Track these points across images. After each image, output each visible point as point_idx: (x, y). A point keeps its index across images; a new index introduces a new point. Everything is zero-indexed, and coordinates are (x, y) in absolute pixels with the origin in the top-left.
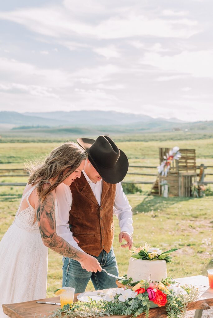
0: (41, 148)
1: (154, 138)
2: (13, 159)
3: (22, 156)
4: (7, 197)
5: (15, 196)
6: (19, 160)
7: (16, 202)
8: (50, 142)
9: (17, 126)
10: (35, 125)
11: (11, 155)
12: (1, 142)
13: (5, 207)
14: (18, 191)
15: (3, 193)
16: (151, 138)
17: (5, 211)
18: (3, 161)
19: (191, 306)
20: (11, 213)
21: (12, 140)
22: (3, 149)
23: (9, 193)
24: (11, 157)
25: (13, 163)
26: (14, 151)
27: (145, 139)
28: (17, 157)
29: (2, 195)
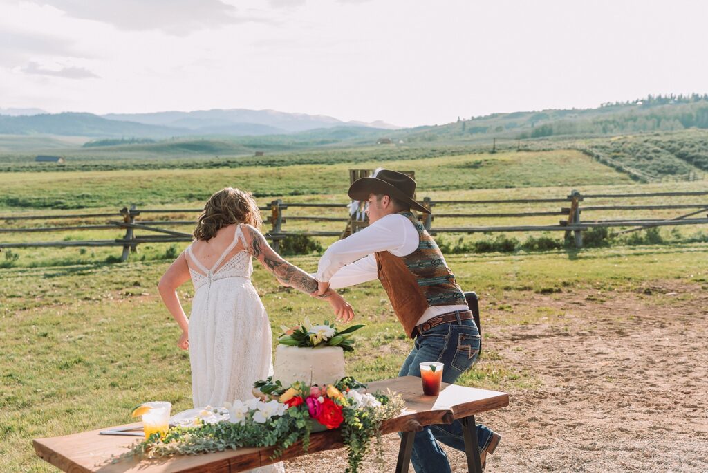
0: (139, 179)
1: (343, 158)
2: (86, 199)
3: (103, 194)
4: (75, 266)
5: (89, 265)
6: (99, 203)
7: (91, 276)
8: (156, 167)
9: (94, 140)
10: (126, 138)
11: (83, 193)
12: (64, 170)
13: (70, 284)
14: (95, 255)
15: (66, 259)
16: (339, 158)
17: (70, 292)
18: (68, 203)
19: (388, 426)
20: (81, 294)
21: (83, 164)
22: (68, 181)
23: (78, 259)
24: (83, 195)
25: (88, 207)
26: (88, 185)
27: (329, 158)
28: (95, 196)
29: (64, 264)
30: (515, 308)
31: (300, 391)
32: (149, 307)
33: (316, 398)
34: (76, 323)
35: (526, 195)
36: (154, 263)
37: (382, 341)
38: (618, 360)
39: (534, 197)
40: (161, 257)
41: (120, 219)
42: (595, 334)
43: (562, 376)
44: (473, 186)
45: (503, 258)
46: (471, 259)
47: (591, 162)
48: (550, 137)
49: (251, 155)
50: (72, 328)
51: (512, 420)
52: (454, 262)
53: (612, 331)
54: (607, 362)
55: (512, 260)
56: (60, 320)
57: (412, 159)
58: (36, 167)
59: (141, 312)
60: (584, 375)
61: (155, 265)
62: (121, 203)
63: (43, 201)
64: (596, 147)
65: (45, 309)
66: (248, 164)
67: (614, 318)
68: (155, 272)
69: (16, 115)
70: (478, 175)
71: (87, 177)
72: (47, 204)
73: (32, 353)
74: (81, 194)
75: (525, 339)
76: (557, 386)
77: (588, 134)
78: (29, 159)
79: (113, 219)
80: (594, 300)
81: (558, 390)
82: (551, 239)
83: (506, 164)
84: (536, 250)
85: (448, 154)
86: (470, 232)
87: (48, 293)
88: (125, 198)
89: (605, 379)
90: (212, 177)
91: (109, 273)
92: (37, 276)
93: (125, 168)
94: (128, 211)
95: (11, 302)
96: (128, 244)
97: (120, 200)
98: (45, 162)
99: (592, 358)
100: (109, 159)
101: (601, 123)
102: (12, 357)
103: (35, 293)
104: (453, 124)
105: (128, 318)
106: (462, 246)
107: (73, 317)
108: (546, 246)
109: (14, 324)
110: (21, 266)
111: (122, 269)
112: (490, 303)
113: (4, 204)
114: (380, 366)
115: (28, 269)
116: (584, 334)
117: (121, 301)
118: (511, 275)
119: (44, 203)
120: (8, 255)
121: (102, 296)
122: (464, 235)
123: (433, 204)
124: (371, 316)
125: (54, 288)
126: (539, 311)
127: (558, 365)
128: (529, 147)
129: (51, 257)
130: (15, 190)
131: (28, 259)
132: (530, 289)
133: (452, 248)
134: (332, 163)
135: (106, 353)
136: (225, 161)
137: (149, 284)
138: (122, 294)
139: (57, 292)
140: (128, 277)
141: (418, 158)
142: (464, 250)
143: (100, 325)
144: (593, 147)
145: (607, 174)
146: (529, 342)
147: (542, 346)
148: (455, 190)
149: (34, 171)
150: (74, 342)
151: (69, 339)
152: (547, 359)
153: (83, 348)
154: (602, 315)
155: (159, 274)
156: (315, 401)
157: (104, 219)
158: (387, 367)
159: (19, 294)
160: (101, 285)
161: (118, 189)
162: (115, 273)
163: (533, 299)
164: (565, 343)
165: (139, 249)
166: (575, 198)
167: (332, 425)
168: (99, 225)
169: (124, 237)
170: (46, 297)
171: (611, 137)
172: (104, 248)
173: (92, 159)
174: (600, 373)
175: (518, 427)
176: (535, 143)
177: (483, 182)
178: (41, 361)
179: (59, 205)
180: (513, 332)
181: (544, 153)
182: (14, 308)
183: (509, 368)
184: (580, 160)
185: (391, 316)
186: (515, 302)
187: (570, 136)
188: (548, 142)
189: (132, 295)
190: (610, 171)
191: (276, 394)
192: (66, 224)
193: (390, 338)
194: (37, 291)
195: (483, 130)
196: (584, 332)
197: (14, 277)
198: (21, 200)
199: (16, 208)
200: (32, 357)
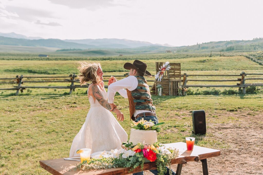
1: (153, 57)
2: (57, 71)
3: (63, 69)
4: (52, 96)
5: (57, 95)
6: (61, 72)
7: (58, 99)
8: (82, 59)
9: (60, 49)
10: (72, 49)
12: (49, 60)
13: (50, 102)
14: (60, 92)
15: (49, 93)
16: (151, 57)
17: (50, 105)
18: (50, 72)
19: (174, 161)
20: (54, 106)
21: (56, 58)
22: (50, 64)
23: (54, 93)
25: (57, 74)
26: (58, 66)
27: (147, 58)
28: (60, 70)
29: (48, 95)
30: (219, 117)
31: (140, 147)
32: (79, 112)
33: (146, 150)
34: (53, 117)
35: (223, 73)
36: (81, 95)
37: (168, 128)
38: (260, 138)
39: (227, 74)
40: (84, 93)
41: (69, 78)
42: (251, 128)
43: (238, 144)
44: (202, 69)
45: (214, 97)
46: (202, 97)
47: (249, 61)
48: (233, 51)
49: (118, 56)
50: (51, 119)
51: (218, 160)
52: (195, 98)
53: (258, 127)
54: (256, 139)
55: (218, 98)
56: (47, 116)
57: (179, 58)
58: (39, 59)
59: (76, 114)
60: (247, 144)
61: (81, 96)
62: (69, 72)
63: (41, 71)
64: (251, 55)
65: (41, 111)
66: (117, 59)
67: (258, 122)
68: (81, 99)
69: (32, 39)
70: (204, 65)
71: (57, 63)
73: (36, 127)
74: (55, 69)
75: (223, 129)
76: (236, 148)
77: (248, 50)
78: (36, 55)
79: (66, 78)
80: (250, 114)
81: (236, 149)
82: (233, 90)
83: (215, 61)
84: (227, 95)
85: (193, 57)
86: (201, 87)
87: (42, 105)
88: (71, 71)
89: (255, 146)
90: (103, 64)
91: (65, 98)
92: (38, 99)
93: (71, 59)
94: (72, 76)
95: (29, 108)
96: (72, 88)
97: (69, 71)
98: (42, 57)
99: (250, 137)
100: (65, 56)
101: (253, 46)
102: (29, 128)
103: (38, 105)
104: (195, 45)
105: (71, 115)
106: (198, 92)
107: (51, 115)
108: (232, 93)
109: (30, 116)
110: (33, 95)
111: (69, 97)
112: (209, 115)
113: (27, 72)
114: (166, 137)
115: (35, 96)
116: (247, 128)
117: (69, 109)
118: (218, 104)
119: (41, 72)
120: (28, 91)
121: (62, 107)
122: (199, 88)
123: (187, 76)
124: (163, 118)
125: (45, 103)
126: (228, 118)
127: (236, 140)
128: (225, 55)
129: (43, 92)
130: (31, 67)
131: (35, 92)
132: (225, 109)
133: (194, 93)
134: (148, 60)
135: (64, 129)
136: (108, 58)
137: (79, 103)
138: (69, 107)
139: (46, 105)
140: (72, 100)
141: (181, 58)
142: (199, 94)
143: (61, 118)
144: (250, 55)
145: (255, 66)
146: (225, 130)
147: (230, 132)
148: (195, 70)
149: (38, 60)
150: (52, 124)
151: (50, 123)
152: (232, 137)
153: (55, 126)
154: (253, 120)
155: (83, 99)
156: (146, 151)
157: (63, 78)
158: (169, 138)
159: (32, 105)
160: (62, 103)
161: (68, 67)
162: (67, 99)
163: (226, 113)
164: (239, 131)
165: (76, 90)
166: (243, 75)
167: (152, 160)
168: (61, 81)
169: (71, 85)
170: (42, 107)
171: (257, 51)
172: (63, 89)
173: (59, 56)
174: (254, 143)
175: (221, 163)
176: (227, 53)
177: (206, 68)
178: (40, 130)
179: (47, 73)
180: (219, 126)
181: (231, 57)
182: (30, 110)
183: (217, 140)
184: (245, 60)
185: (171, 118)
186: (219, 114)
187: (241, 51)
188: (232, 53)
189: (73, 107)
190: (257, 65)
191: (131, 147)
192: (49, 80)
193: (170, 127)
194: (38, 104)
195: (207, 48)
196: (247, 127)
197: (30, 99)
198: (33, 70)
199: (31, 73)
200: (36, 129)
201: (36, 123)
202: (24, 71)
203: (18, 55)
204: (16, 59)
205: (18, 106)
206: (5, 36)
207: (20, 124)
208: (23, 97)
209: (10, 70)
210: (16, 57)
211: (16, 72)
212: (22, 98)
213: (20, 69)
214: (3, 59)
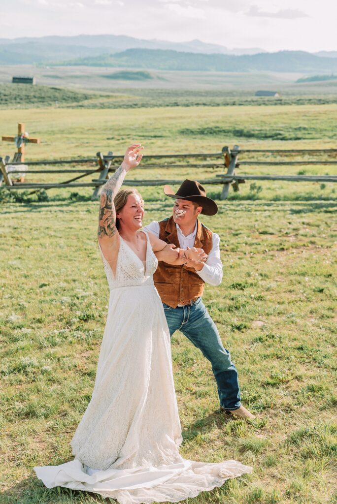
2: (303, 132)
3: (318, 126)
4: (318, 202)
5: (332, 202)
6: (314, 135)
9: (306, 76)
11: (300, 126)
12: (281, 104)
13: (320, 223)
15: (307, 194)
18: (287, 135)
21: (298, 98)
22: (286, 114)
23: (320, 194)
24: (300, 128)
25: (304, 139)
26: (304, 118)
28: (311, 128)
29: (307, 199)
58: (256, 101)
63: (264, 132)
69: (240, 54)
71: (304, 110)
72: (268, 135)
73: (314, 315)
74: (298, 127)
78: (250, 94)
87: (301, 232)
92: (284, 211)
97: (334, 133)
98: (264, 97)
100: (320, 94)
103: (287, 231)
110: (264, 198)
113: (231, 135)
115: (273, 202)
119: (266, 134)
120: (253, 187)
125: (305, 226)
130: (241, 122)
131: (269, 191)
139: (308, 230)
149: (255, 105)
159: (271, 230)
161: (332, 122)
170: (300, 237)
179: (279, 137)
194: (288, 229)
197: (261, 211)
198: (245, 131)
199: (241, 138)
200: (317, 322)
201: (308, 300)
202: (225, 132)
203: (208, 93)
204: (204, 104)
205: (234, 232)
206: (179, 50)
207: (260, 298)
208: (243, 205)
209: (193, 130)
210: (204, 100)
211: (207, 134)
212: (238, 208)
213: (217, 127)
214: (176, 104)
